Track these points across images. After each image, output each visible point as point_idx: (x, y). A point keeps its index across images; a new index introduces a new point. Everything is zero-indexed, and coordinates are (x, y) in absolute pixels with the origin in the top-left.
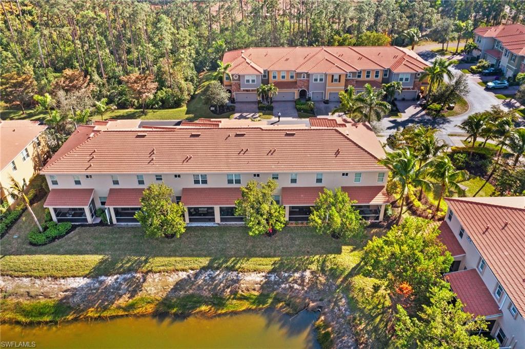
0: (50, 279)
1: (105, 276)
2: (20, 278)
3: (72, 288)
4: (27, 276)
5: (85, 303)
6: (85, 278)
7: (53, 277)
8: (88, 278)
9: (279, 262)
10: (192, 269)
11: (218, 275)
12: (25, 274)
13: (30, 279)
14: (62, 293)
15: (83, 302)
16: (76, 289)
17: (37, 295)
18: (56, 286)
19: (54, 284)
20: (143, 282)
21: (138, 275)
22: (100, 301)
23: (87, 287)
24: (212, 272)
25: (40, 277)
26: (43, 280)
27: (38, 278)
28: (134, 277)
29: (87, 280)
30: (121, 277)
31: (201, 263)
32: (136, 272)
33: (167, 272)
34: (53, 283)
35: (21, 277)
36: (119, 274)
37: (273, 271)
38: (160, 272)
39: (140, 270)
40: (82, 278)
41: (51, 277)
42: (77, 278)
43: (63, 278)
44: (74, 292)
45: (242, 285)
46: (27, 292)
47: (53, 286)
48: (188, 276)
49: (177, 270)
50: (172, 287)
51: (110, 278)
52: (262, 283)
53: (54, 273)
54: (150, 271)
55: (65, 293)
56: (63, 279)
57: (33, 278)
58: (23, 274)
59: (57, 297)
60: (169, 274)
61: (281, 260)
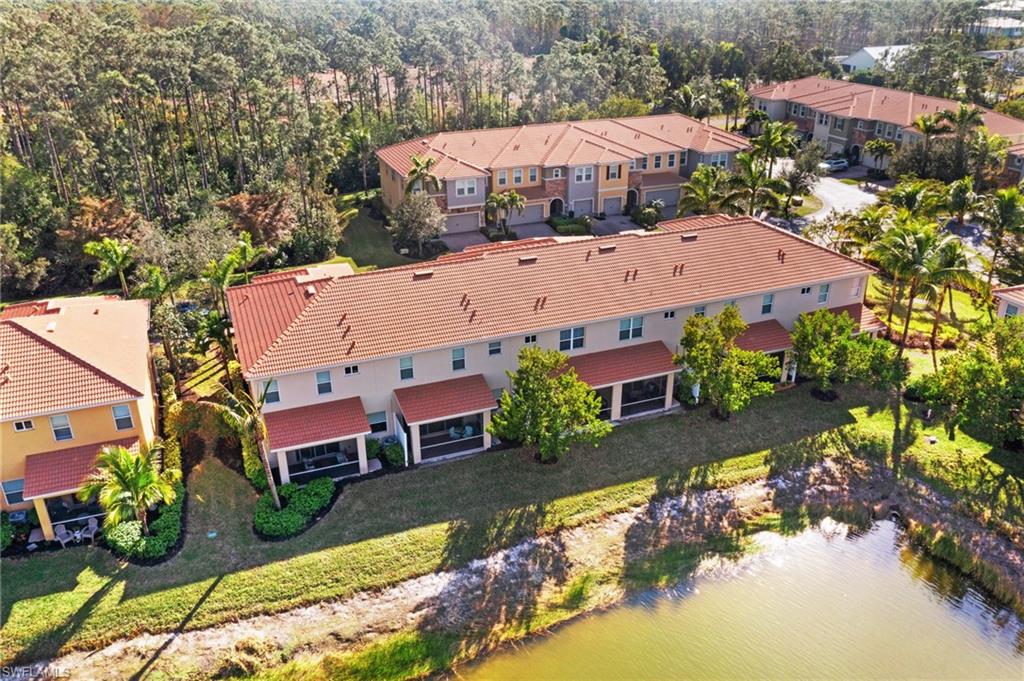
0: (364, 595)
1: (478, 559)
2: (294, 612)
3: (426, 599)
4: (307, 604)
5: (477, 620)
6: (442, 574)
7: (370, 588)
8: (447, 571)
9: (774, 457)
10: (636, 505)
11: (688, 503)
12: (299, 599)
13: (318, 606)
14: (411, 615)
15: (471, 618)
16: (437, 598)
17: (359, 634)
18: (389, 605)
19: (381, 603)
20: (564, 550)
21: (542, 541)
22: (504, 608)
23: (459, 589)
24: (675, 502)
25: (340, 596)
26: (350, 601)
27: (336, 601)
28: (539, 546)
29: (448, 575)
30: (514, 553)
31: (643, 489)
32: (535, 535)
33: (594, 521)
34: (378, 601)
35: (293, 608)
36: (505, 548)
37: (773, 474)
38: (580, 525)
39: (540, 530)
40: (433, 575)
41: (363, 590)
42: (423, 578)
43: (394, 585)
44: (438, 604)
45: (741, 509)
46: (332, 634)
47: (382, 607)
48: (637, 518)
49: (610, 513)
50: (623, 544)
51: (491, 560)
52: (771, 497)
53: (366, 582)
54: (562, 527)
55: (418, 613)
56: (394, 587)
57: (323, 603)
58: (292, 601)
59: (406, 624)
60: (600, 524)
61: (774, 453)
